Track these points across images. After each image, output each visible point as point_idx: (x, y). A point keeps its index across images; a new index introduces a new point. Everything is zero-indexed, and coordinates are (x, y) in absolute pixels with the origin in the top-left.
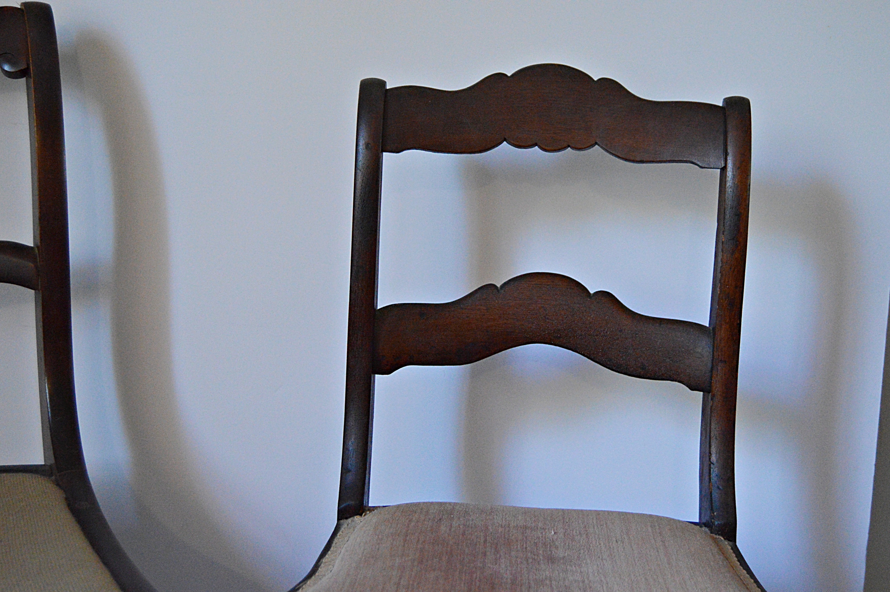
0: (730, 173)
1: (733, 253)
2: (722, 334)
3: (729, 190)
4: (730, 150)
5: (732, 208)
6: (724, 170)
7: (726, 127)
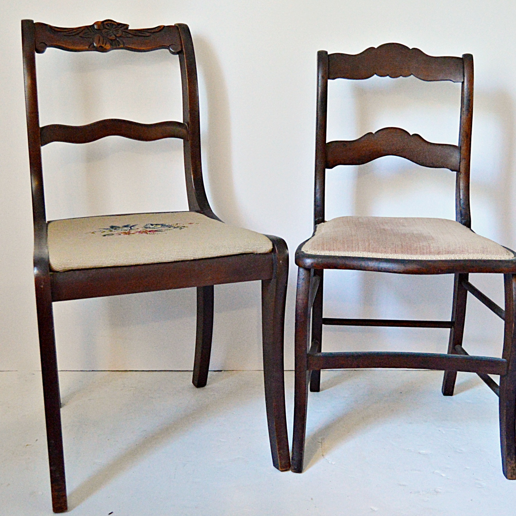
0: (465, 84)
1: (467, 115)
2: (464, 148)
3: (465, 90)
4: (465, 74)
5: (467, 97)
6: (463, 83)
7: (463, 66)
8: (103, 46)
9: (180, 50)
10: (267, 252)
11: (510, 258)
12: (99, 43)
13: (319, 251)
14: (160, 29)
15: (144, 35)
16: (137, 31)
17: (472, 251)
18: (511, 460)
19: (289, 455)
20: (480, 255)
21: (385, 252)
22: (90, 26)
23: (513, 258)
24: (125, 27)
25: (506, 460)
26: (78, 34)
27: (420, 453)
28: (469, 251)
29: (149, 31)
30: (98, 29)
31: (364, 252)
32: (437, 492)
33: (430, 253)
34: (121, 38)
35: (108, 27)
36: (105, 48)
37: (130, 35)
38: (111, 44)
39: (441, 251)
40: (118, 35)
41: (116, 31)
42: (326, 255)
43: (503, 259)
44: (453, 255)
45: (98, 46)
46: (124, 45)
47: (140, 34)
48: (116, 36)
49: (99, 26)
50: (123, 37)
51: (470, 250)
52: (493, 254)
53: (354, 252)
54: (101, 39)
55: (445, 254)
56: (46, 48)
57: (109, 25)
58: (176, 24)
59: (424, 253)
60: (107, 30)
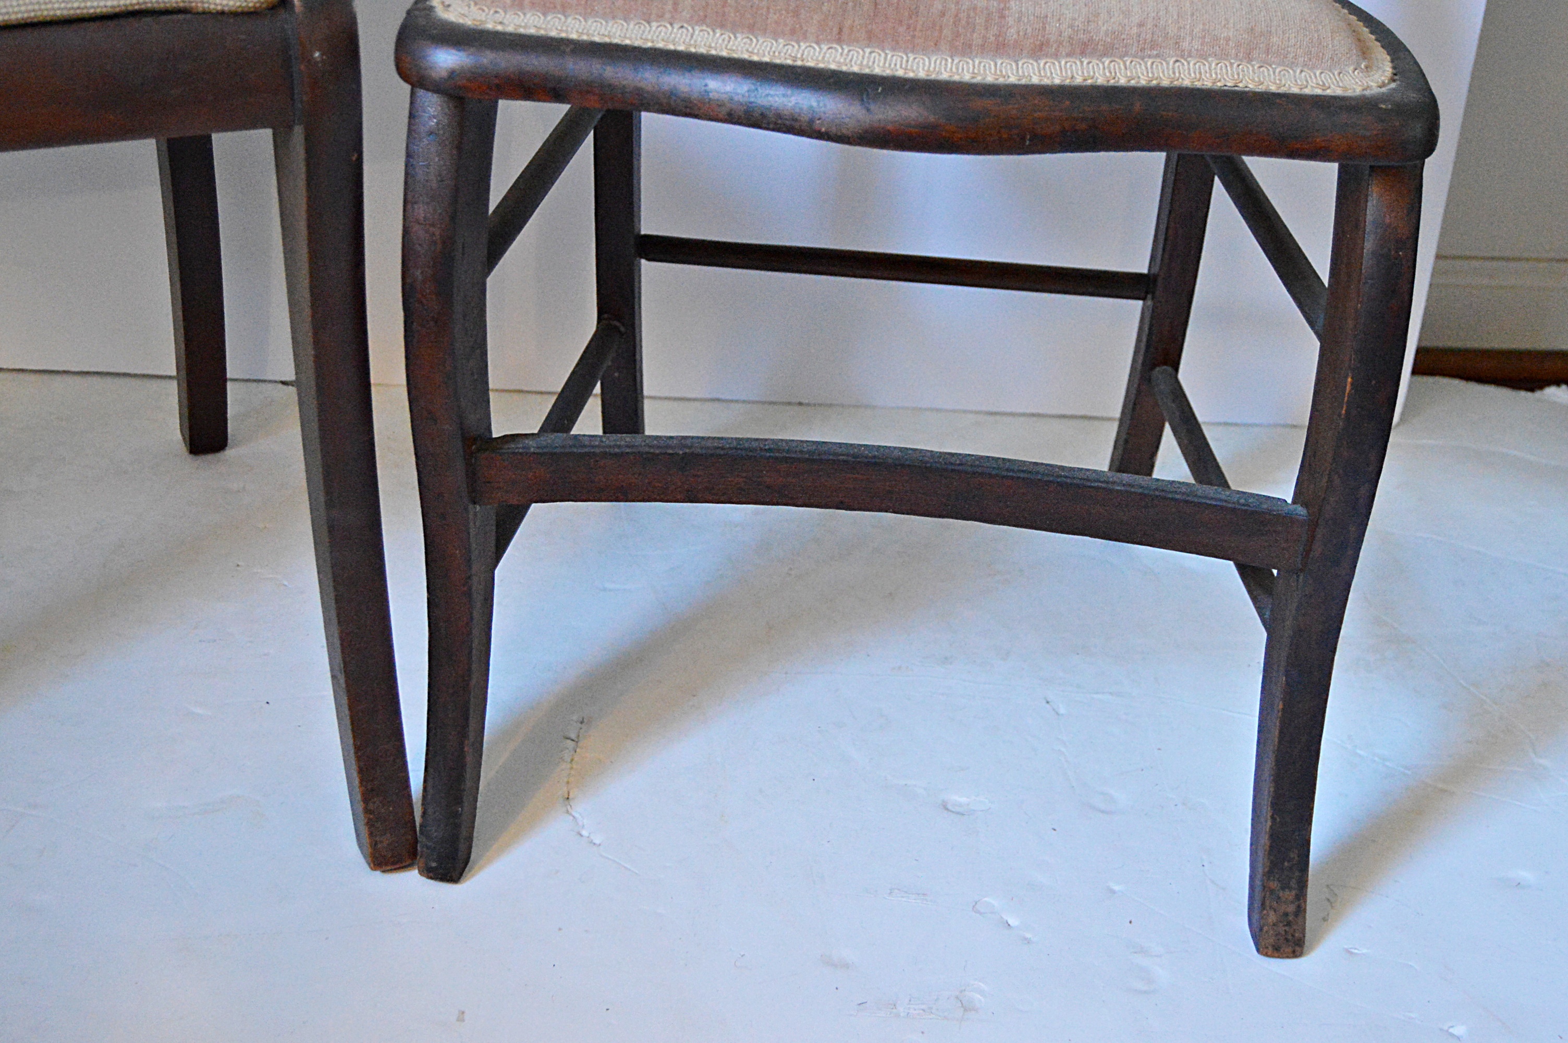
10: (254, 7)
11: (1368, 87)
13: (496, 12)
17: (1196, 45)
18: (1283, 889)
19: (412, 813)
20: (1231, 64)
21: (793, 32)
23: (1383, 85)
25: (1264, 887)
27: (946, 808)
28: (1185, 45)
31: (697, 28)
32: (967, 1008)
33: (1000, 48)
39: (1053, 38)
42: (522, 31)
43: (1335, 90)
44: (1107, 61)
51: (1188, 39)
52: (1292, 65)
53: (654, 24)
55: (1069, 55)
59: (970, 46)
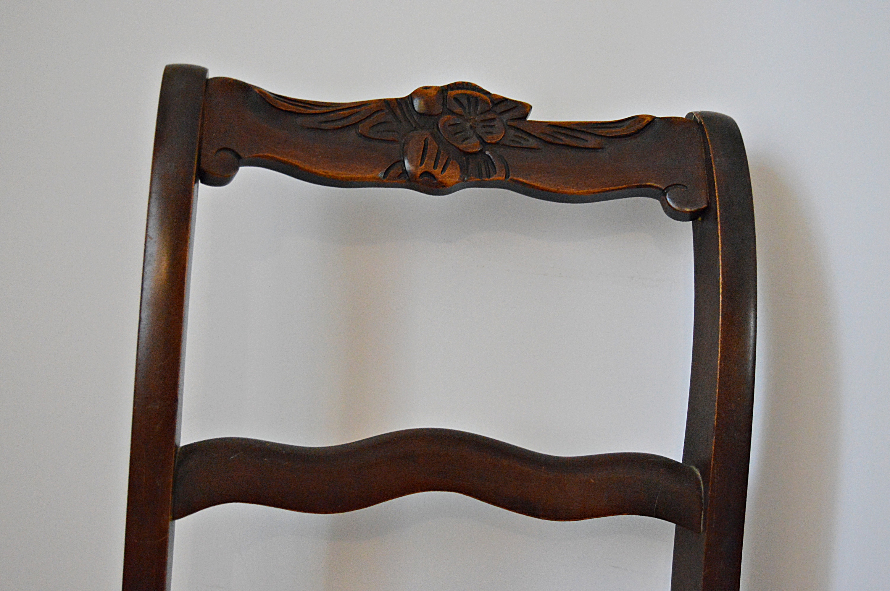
8: (437, 172)
9: (704, 206)
12: (422, 160)
14: (640, 126)
15: (581, 144)
16: (556, 130)
22: (398, 101)
24: (516, 113)
26: (355, 125)
29: (600, 132)
30: (422, 112)
34: (501, 151)
35: (458, 110)
36: (441, 182)
37: (532, 143)
38: (464, 170)
40: (488, 139)
41: (486, 124)
45: (419, 173)
46: (507, 177)
47: (568, 141)
48: (483, 142)
49: (427, 103)
50: (504, 145)
54: (433, 147)
56: (236, 169)
57: (465, 102)
58: (698, 114)
60: (454, 120)
